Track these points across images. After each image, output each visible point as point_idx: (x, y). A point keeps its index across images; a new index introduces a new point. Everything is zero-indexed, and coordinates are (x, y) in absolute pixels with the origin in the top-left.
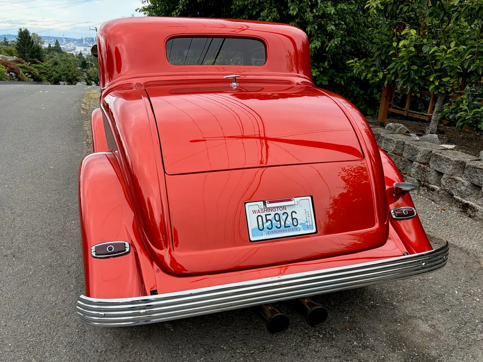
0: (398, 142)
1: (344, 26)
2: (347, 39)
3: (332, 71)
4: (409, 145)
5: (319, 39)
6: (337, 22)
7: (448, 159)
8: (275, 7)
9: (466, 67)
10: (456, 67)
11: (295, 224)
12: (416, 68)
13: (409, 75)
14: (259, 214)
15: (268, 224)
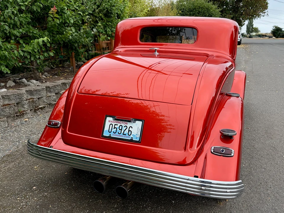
11: (130, 134)
14: (112, 123)
15: (114, 130)
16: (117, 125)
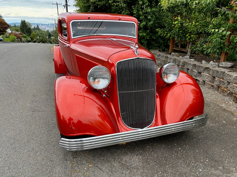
0: (174, 59)
1: (155, 17)
2: (156, 22)
3: (151, 34)
4: (178, 60)
5: (145, 21)
6: (152, 15)
7: (190, 64)
8: (127, 9)
9: (198, 31)
10: (195, 31)
12: (181, 32)
13: (179, 34)
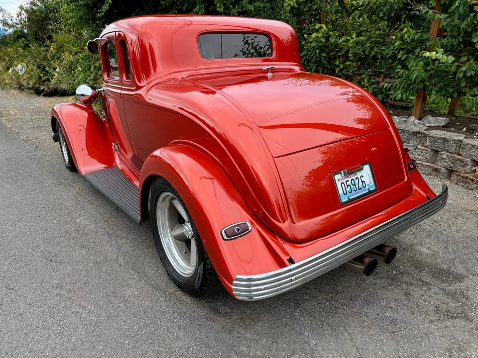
9: (367, 53)
10: (360, 54)
11: (364, 186)
12: (324, 55)
14: (342, 181)
15: (348, 189)
16: (348, 181)
